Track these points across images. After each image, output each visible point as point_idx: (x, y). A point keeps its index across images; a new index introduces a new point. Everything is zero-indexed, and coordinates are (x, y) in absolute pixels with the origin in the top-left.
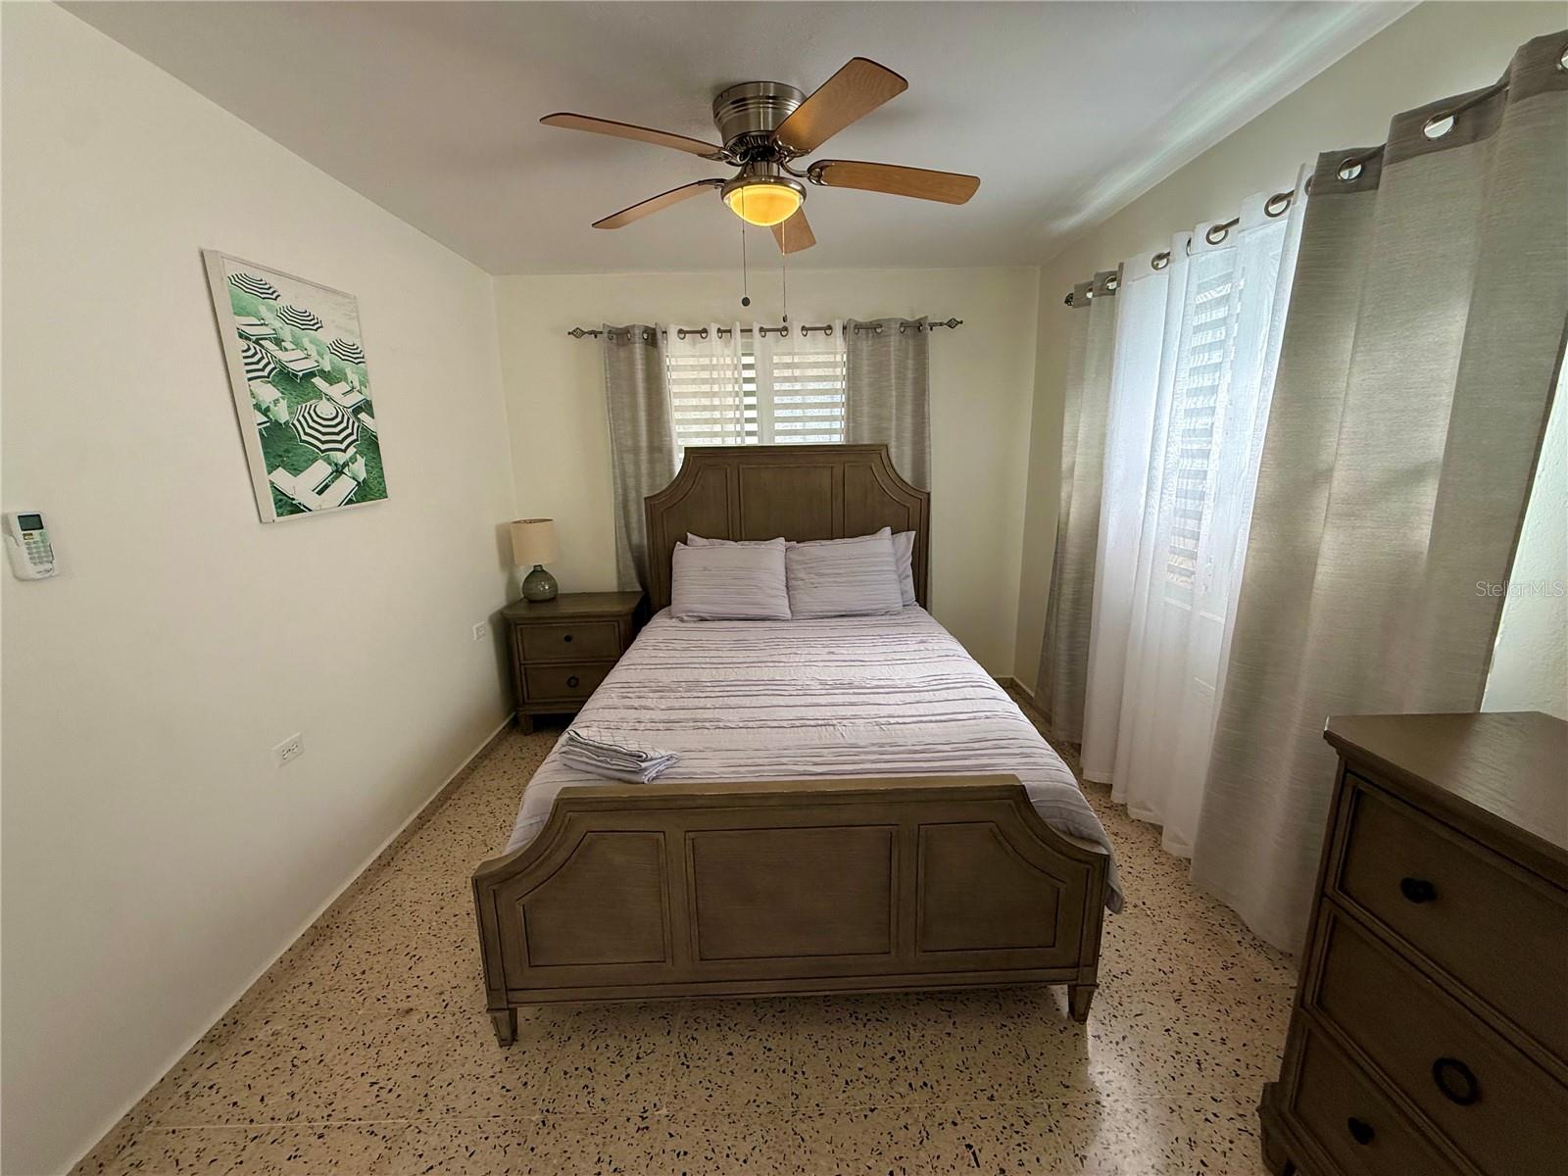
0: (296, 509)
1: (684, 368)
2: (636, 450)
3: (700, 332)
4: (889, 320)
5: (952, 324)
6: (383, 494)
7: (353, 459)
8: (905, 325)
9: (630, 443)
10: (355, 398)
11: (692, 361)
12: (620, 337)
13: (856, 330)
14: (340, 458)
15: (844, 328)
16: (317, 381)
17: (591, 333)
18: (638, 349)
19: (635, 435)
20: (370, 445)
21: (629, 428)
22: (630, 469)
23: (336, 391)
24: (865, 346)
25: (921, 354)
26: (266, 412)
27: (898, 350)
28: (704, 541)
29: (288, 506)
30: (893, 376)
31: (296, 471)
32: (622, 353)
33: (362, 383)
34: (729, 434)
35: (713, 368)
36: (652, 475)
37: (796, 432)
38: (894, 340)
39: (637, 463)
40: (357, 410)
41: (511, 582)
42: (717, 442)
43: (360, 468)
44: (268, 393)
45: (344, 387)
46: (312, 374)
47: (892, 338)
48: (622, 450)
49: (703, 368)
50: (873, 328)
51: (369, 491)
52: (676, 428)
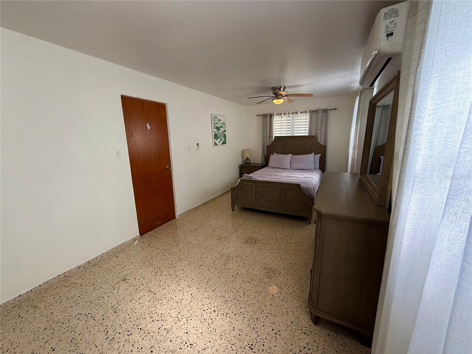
0: (216, 145)
1: (277, 121)
2: (267, 137)
3: (280, 114)
4: (319, 109)
5: (335, 109)
6: (226, 143)
7: (223, 138)
8: (324, 110)
9: (266, 135)
10: (224, 130)
11: (278, 119)
12: (265, 116)
13: (312, 112)
14: (221, 138)
15: (309, 111)
16: (220, 128)
17: (260, 115)
18: (268, 118)
19: (267, 134)
20: (225, 136)
21: (266, 133)
22: (265, 140)
23: (222, 129)
24: (314, 115)
25: (327, 116)
26: (215, 132)
27: (322, 115)
28: (277, 154)
29: (216, 144)
30: (320, 121)
31: (217, 140)
32: (266, 119)
33: (225, 128)
34: (284, 134)
35: (282, 120)
36: (269, 141)
37: (298, 133)
38: (320, 114)
39: (267, 139)
40: (224, 131)
41: (243, 160)
42: (282, 135)
43: (223, 139)
44: (215, 130)
45: (223, 128)
46: (220, 127)
47: (320, 113)
48: (264, 137)
49: (280, 121)
50: (316, 111)
51: (224, 143)
52: (274, 133)
